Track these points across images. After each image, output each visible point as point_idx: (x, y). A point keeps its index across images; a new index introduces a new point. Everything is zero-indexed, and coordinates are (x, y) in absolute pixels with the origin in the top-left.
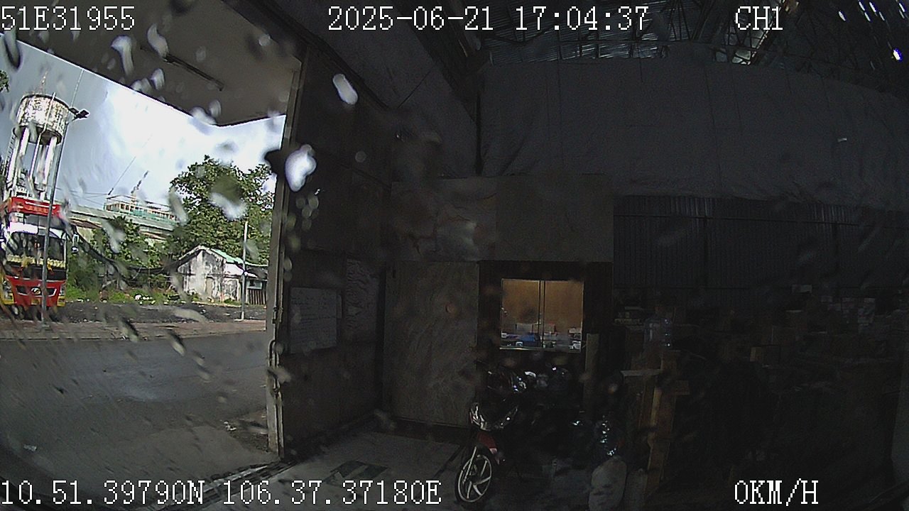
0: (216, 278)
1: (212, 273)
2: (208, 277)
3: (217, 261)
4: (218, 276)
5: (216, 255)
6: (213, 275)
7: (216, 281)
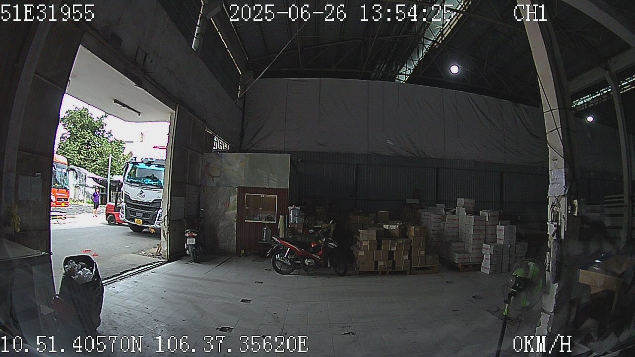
0: (81, 187)
1: (79, 183)
2: (76, 186)
3: (82, 176)
4: (82, 185)
5: (81, 172)
6: (80, 185)
7: (81, 189)
